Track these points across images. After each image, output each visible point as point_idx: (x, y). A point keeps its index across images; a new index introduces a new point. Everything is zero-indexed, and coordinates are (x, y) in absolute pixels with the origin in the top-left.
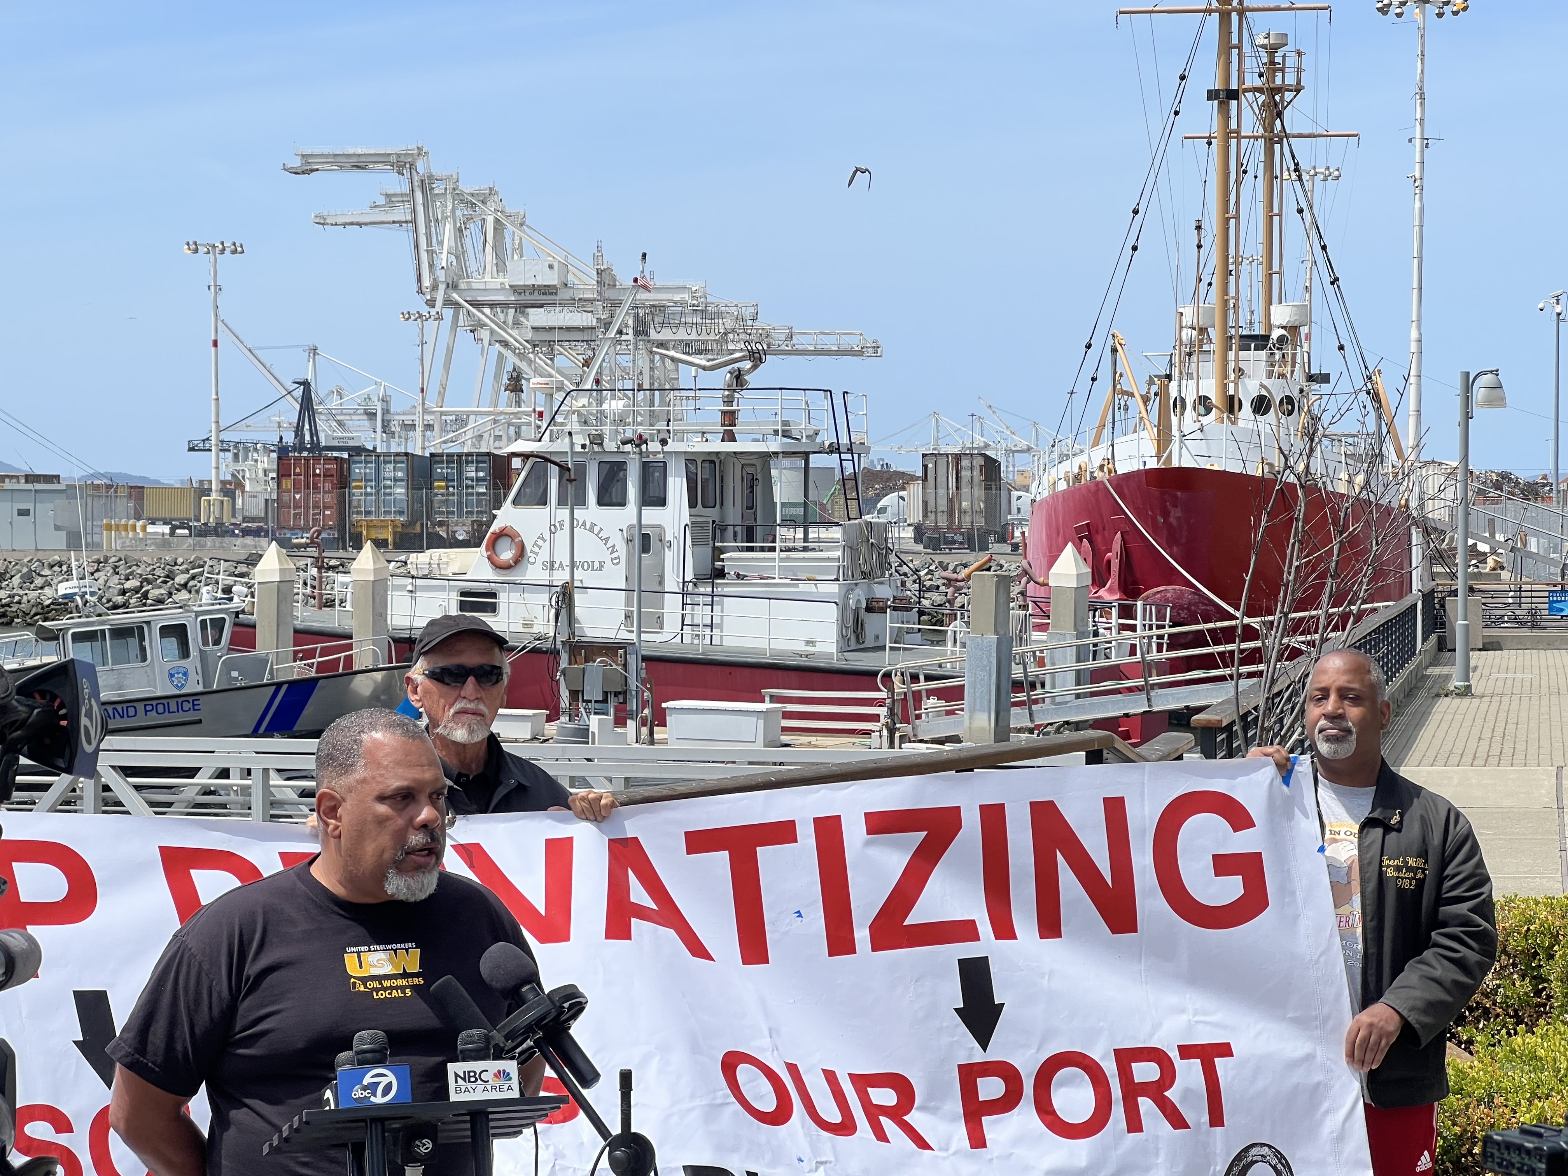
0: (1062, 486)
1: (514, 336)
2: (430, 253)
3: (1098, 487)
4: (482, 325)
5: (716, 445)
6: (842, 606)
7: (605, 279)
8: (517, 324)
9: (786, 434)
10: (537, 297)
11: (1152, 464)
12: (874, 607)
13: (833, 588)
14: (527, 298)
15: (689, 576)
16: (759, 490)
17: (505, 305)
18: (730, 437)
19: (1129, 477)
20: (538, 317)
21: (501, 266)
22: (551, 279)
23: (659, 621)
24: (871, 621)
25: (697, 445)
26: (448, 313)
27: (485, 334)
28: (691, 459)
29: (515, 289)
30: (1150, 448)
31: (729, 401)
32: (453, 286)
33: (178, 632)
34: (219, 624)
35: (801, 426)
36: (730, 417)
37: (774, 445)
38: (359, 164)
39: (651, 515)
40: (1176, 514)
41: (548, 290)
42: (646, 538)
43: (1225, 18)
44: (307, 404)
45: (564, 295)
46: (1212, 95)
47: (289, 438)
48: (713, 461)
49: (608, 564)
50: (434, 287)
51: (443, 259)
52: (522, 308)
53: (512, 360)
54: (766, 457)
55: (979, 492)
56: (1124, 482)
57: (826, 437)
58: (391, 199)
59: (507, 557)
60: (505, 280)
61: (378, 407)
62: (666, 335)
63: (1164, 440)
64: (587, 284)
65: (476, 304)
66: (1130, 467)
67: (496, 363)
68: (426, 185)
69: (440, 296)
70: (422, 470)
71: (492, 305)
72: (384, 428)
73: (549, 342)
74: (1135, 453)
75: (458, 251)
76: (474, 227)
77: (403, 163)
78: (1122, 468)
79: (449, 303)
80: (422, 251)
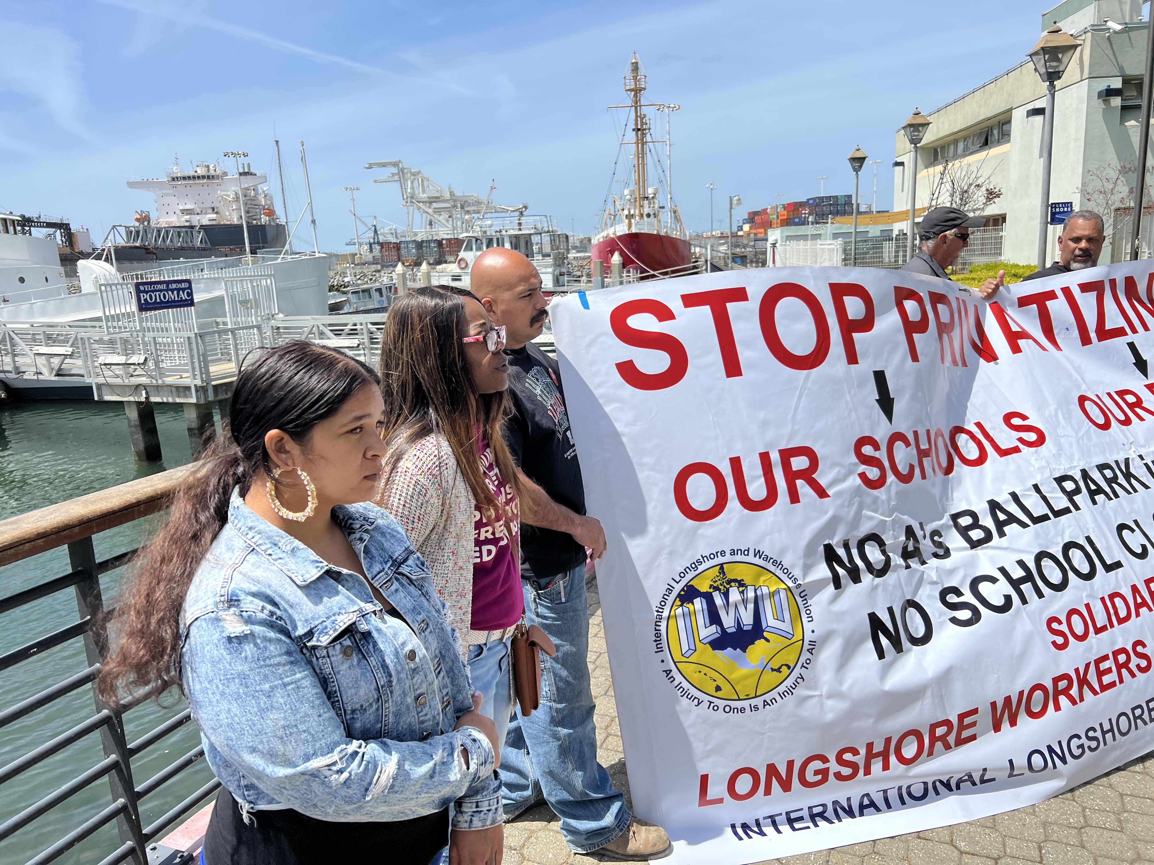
0: (601, 240)
1: (430, 211)
2: (405, 189)
3: (613, 240)
4: (421, 208)
5: (517, 232)
6: (553, 274)
7: (452, 193)
8: (430, 207)
9: (535, 228)
10: (434, 200)
11: (627, 232)
12: (562, 274)
13: (550, 270)
14: (432, 200)
16: (529, 244)
17: (426, 202)
18: (520, 230)
19: (621, 236)
20: (435, 205)
21: (424, 191)
22: (438, 195)
24: (561, 278)
25: (512, 232)
26: (411, 205)
27: (421, 210)
28: (510, 236)
29: (429, 198)
30: (626, 228)
31: (519, 220)
32: (412, 197)
35: (539, 226)
36: (520, 224)
37: (532, 232)
38: (384, 165)
40: (634, 245)
41: (437, 198)
43: (636, 108)
44: (376, 231)
45: (441, 199)
46: (634, 130)
47: (372, 241)
48: (517, 237)
50: (407, 198)
51: (409, 190)
52: (431, 203)
54: (530, 235)
55: (565, 244)
56: (620, 238)
57: (546, 229)
58: (393, 175)
59: (463, 266)
60: (425, 195)
61: (393, 231)
62: (469, 209)
63: (630, 226)
64: (447, 196)
65: (419, 202)
66: (621, 234)
67: (426, 218)
68: (402, 170)
69: (409, 200)
70: (419, 245)
71: (423, 202)
72: (396, 237)
73: (438, 211)
74: (621, 229)
75: (412, 188)
76: (416, 181)
77: (395, 164)
78: (619, 234)
79: (412, 202)
80: (403, 189)
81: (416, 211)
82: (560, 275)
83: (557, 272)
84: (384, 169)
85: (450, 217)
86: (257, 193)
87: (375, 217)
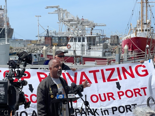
0: (125, 39)
1: (69, 25)
2: (60, 16)
3: (129, 39)
4: (65, 23)
6: (102, 52)
7: (78, 19)
8: (69, 23)
9: (98, 34)
10: (71, 21)
11: (135, 37)
12: (106, 52)
13: (102, 50)
14: (70, 21)
15: (87, 49)
16: (94, 40)
17: (68, 21)
18: (91, 35)
19: (132, 38)
20: (71, 23)
21: (67, 17)
22: (72, 19)
23: (84, 54)
24: (105, 53)
26: (62, 22)
28: (87, 37)
29: (69, 20)
30: (134, 35)
31: (91, 31)
33: (35, 55)
34: (40, 55)
36: (91, 33)
37: (96, 35)
38: (53, 7)
39: (83, 43)
40: (137, 42)
41: (72, 20)
42: (83, 45)
44: (48, 32)
45: (74, 20)
47: (46, 35)
48: (90, 37)
49: (79, 48)
50: (60, 20)
52: (69, 22)
53: (68, 27)
54: (95, 37)
56: (132, 39)
57: (101, 35)
58: (56, 11)
59: (69, 47)
60: (68, 19)
61: (55, 32)
62: (84, 24)
63: (136, 34)
64: (76, 19)
65: (65, 21)
66: (133, 37)
67: (67, 27)
68: (59, 9)
69: (61, 21)
70: (60, 38)
71: (66, 21)
72: (56, 34)
73: (72, 25)
74: (133, 36)
75: (63, 16)
76: (64, 14)
77: (57, 7)
78: (132, 37)
79: (62, 21)
80: (59, 16)
81: (63, 25)
82: (105, 52)
83: (104, 51)
84: (52, 8)
85: (76, 27)
86: (3, 17)
87: (48, 26)
